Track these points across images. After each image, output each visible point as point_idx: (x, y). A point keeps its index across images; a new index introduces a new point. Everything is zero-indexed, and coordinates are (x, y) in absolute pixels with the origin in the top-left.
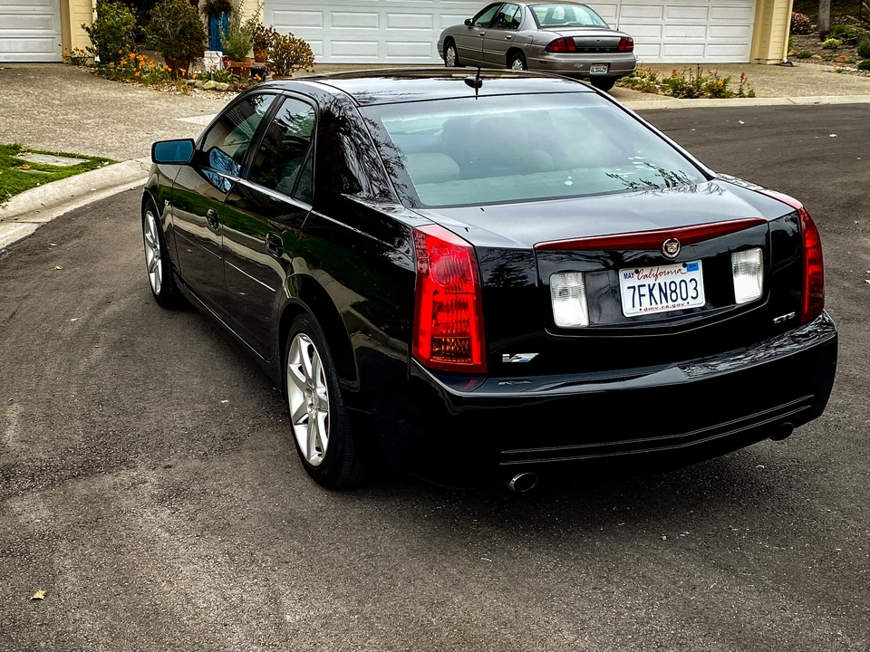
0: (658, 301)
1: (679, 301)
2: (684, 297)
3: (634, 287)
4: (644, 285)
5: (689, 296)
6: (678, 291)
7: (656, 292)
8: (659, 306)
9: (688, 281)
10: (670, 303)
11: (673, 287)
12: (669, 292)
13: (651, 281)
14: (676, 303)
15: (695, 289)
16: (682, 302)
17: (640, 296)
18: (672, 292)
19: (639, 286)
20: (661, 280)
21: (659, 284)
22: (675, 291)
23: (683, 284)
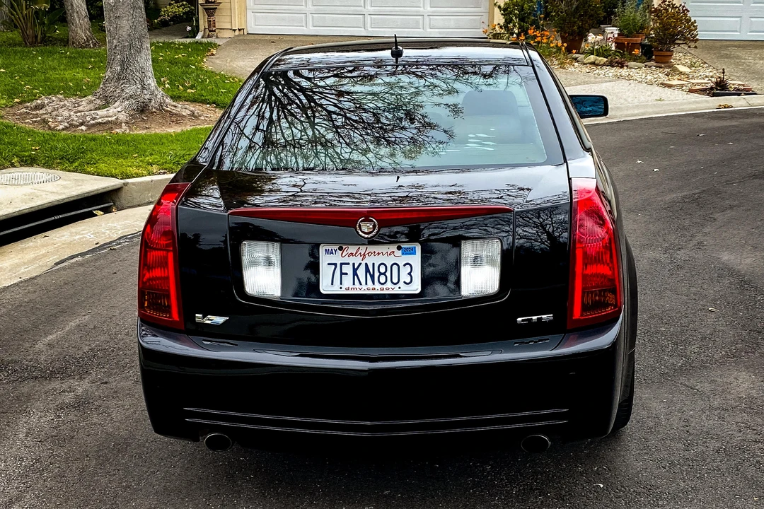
0: (363, 281)
1: (389, 284)
2: (395, 280)
3: (335, 265)
4: (348, 264)
5: (402, 281)
6: (388, 274)
7: (361, 272)
8: (364, 287)
9: (401, 265)
10: (377, 286)
11: (382, 269)
12: (377, 274)
13: (357, 260)
14: (385, 286)
15: (410, 274)
16: (393, 286)
17: (342, 274)
18: (381, 274)
19: (341, 264)
20: (370, 260)
21: (366, 264)
22: (384, 274)
23: (395, 268)
